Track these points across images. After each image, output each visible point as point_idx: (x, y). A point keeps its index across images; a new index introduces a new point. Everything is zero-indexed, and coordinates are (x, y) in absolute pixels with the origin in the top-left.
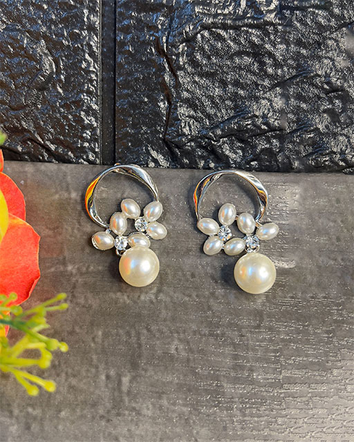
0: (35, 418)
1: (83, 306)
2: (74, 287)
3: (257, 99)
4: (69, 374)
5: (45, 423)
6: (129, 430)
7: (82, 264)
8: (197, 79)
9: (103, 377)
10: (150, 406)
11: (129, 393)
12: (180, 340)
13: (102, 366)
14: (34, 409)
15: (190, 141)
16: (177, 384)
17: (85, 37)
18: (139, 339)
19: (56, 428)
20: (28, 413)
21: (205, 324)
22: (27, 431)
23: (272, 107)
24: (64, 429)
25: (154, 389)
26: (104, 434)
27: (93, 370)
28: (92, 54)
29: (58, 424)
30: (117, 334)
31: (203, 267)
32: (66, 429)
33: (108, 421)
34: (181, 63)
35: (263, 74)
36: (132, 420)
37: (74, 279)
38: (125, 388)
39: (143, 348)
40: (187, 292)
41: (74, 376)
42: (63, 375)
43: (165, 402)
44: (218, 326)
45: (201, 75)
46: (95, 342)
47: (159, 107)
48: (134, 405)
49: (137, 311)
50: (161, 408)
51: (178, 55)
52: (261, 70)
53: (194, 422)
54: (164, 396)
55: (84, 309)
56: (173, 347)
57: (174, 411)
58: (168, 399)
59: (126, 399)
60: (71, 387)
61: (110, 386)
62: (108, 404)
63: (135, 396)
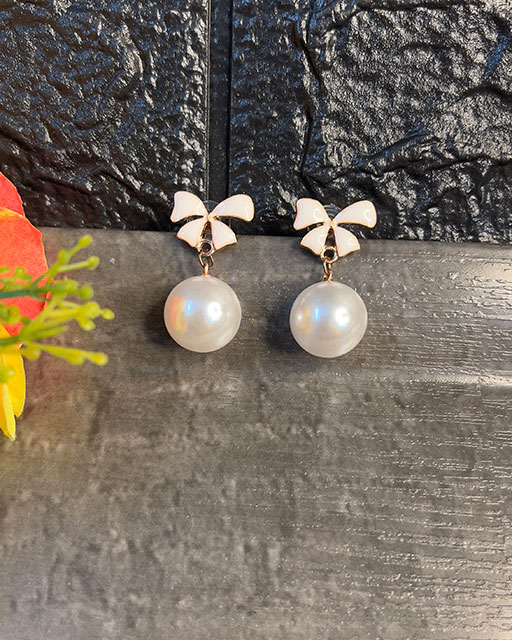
0: (141, 610)
1: (207, 444)
2: (193, 415)
3: (439, 113)
4: (189, 544)
5: (156, 617)
6: (282, 627)
7: (201, 382)
8: (350, 83)
9: (241, 549)
10: (312, 591)
11: (279, 572)
12: (352, 492)
13: (238, 533)
14: (139, 597)
15: (339, 175)
16: (351, 558)
17: (187, 22)
18: (291, 491)
19: (172, 624)
20: (130, 603)
21: (388, 470)
22: (129, 630)
23: (461, 126)
24: (184, 627)
25: (316, 566)
26: (245, 633)
27: (225, 538)
28: (196, 46)
29: (176, 618)
30: (259, 485)
31: (382, 384)
32: (188, 626)
33: (250, 613)
34: (328, 60)
35: (447, 76)
36: (286, 612)
37: (191, 404)
38: (273, 564)
39: (298, 505)
40: (361, 422)
41: (197, 547)
42: (181, 546)
43: (333, 585)
44: (408, 472)
45: (357, 78)
46: (226, 497)
47: (295, 125)
48: (287, 589)
49: (286, 450)
50: (327, 593)
51: (323, 47)
52: (444, 71)
53: (378, 614)
54: (332, 575)
55: (209, 449)
56: (343, 504)
57: (347, 598)
58: (338, 580)
59: (276, 581)
60: (193, 564)
61: (251, 561)
62: (248, 588)
63: (289, 577)
